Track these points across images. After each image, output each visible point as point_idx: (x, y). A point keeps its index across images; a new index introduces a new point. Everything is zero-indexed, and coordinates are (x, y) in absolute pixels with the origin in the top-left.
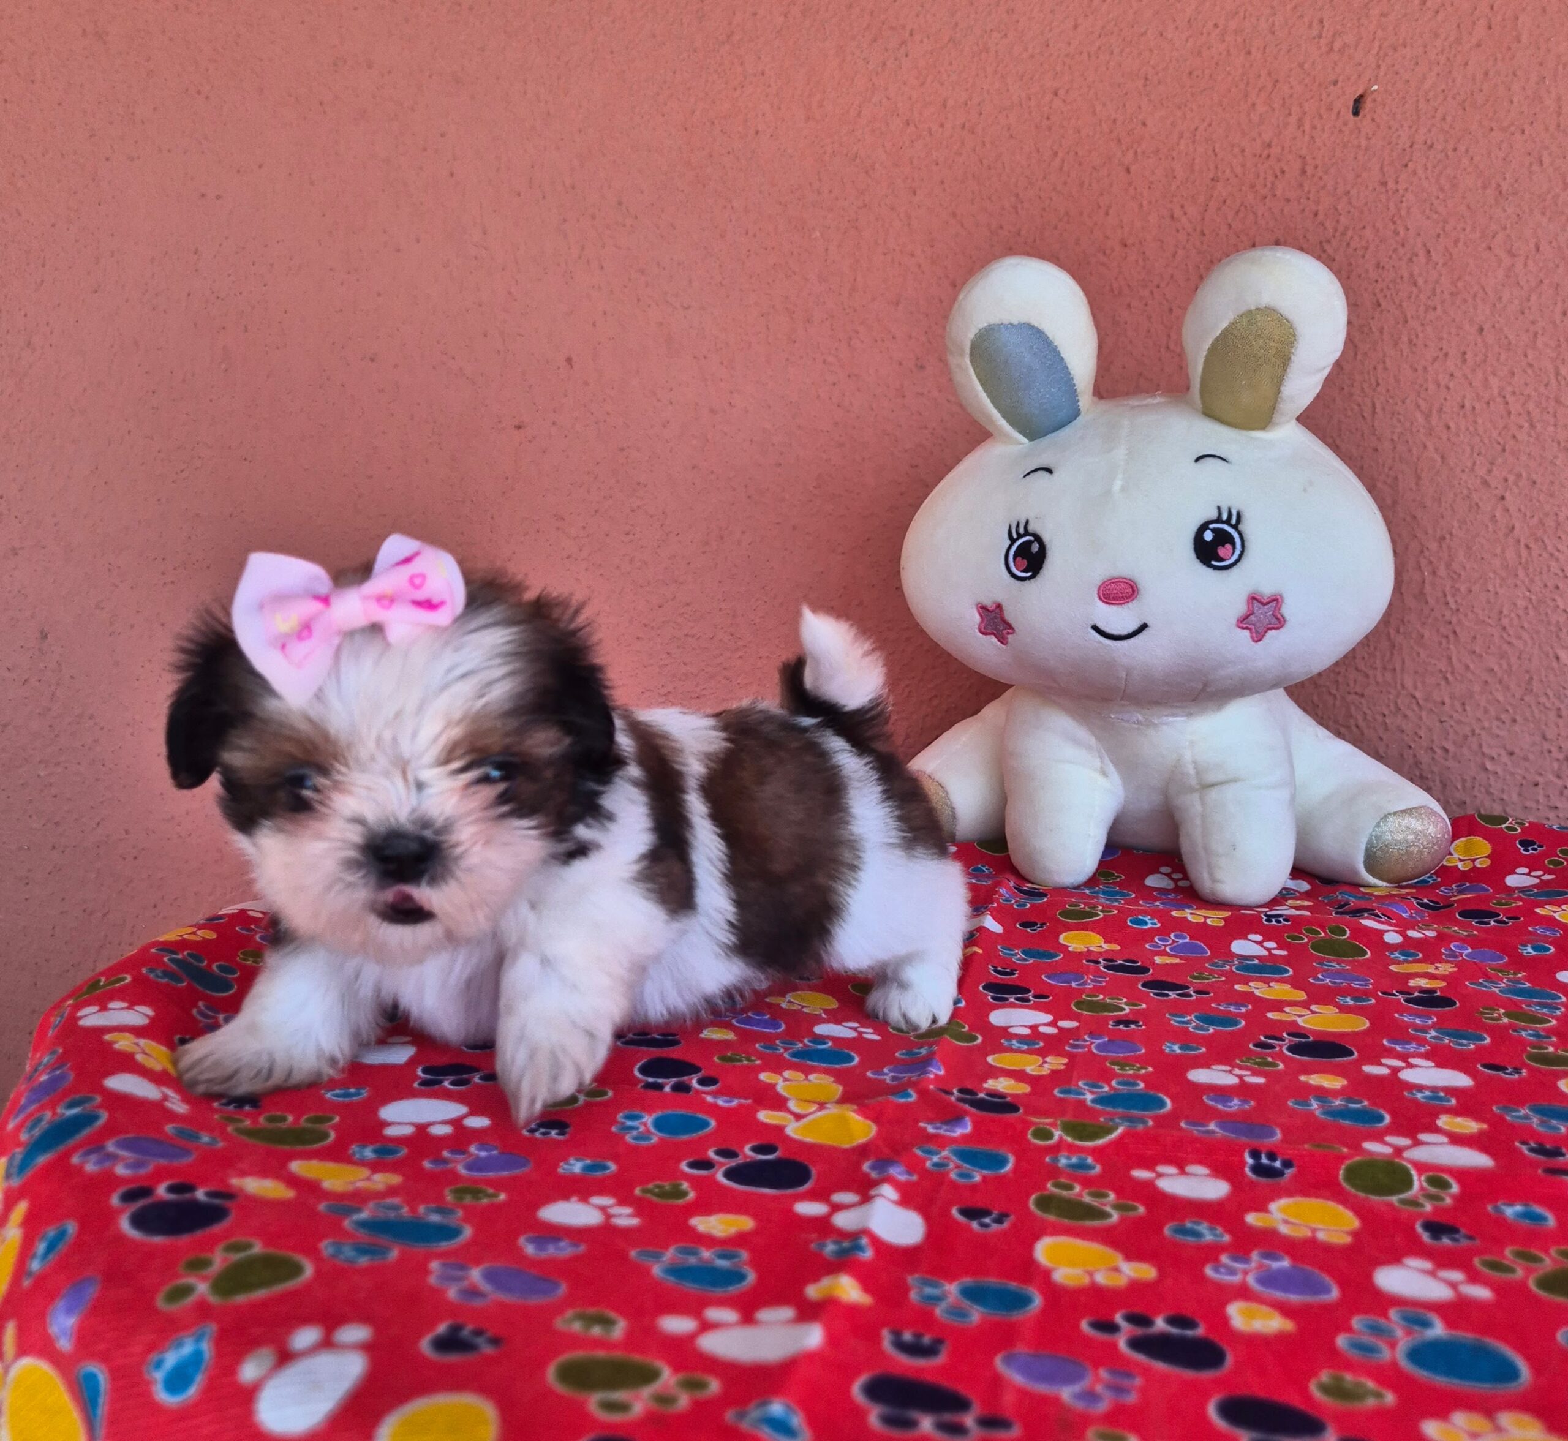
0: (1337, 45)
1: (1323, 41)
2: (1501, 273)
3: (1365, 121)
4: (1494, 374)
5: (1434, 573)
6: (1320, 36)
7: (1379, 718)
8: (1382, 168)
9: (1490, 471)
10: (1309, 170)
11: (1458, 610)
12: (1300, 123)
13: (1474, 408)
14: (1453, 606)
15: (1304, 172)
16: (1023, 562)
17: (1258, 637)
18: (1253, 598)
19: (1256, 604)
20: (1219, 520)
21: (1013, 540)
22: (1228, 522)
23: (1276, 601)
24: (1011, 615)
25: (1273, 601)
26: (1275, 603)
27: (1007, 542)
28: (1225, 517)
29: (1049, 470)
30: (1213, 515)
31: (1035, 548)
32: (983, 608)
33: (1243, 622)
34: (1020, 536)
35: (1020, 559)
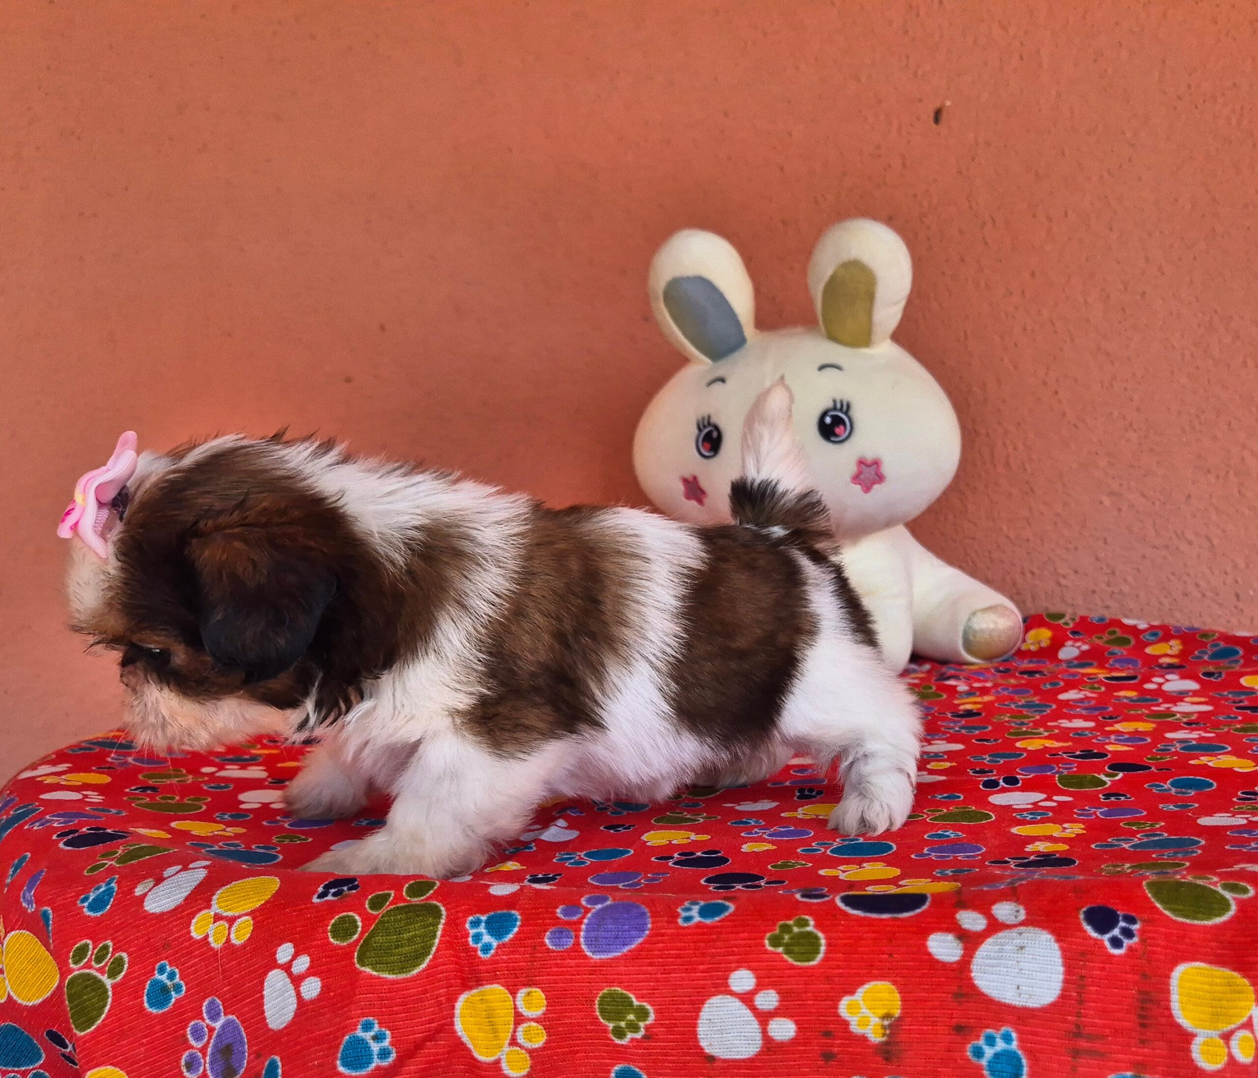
3: (943, 127)
5: (1015, 448)
7: (986, 554)
9: (1047, 374)
11: (1033, 474)
14: (1029, 470)
15: (904, 166)
16: (708, 445)
17: (867, 489)
18: (861, 462)
19: (864, 466)
20: (835, 409)
21: (700, 430)
22: (841, 410)
23: (876, 463)
24: (704, 484)
25: (874, 464)
26: (875, 466)
27: (696, 431)
28: (839, 406)
29: (722, 380)
30: (830, 404)
31: (715, 434)
32: (685, 481)
33: (856, 478)
34: (704, 427)
35: (705, 444)
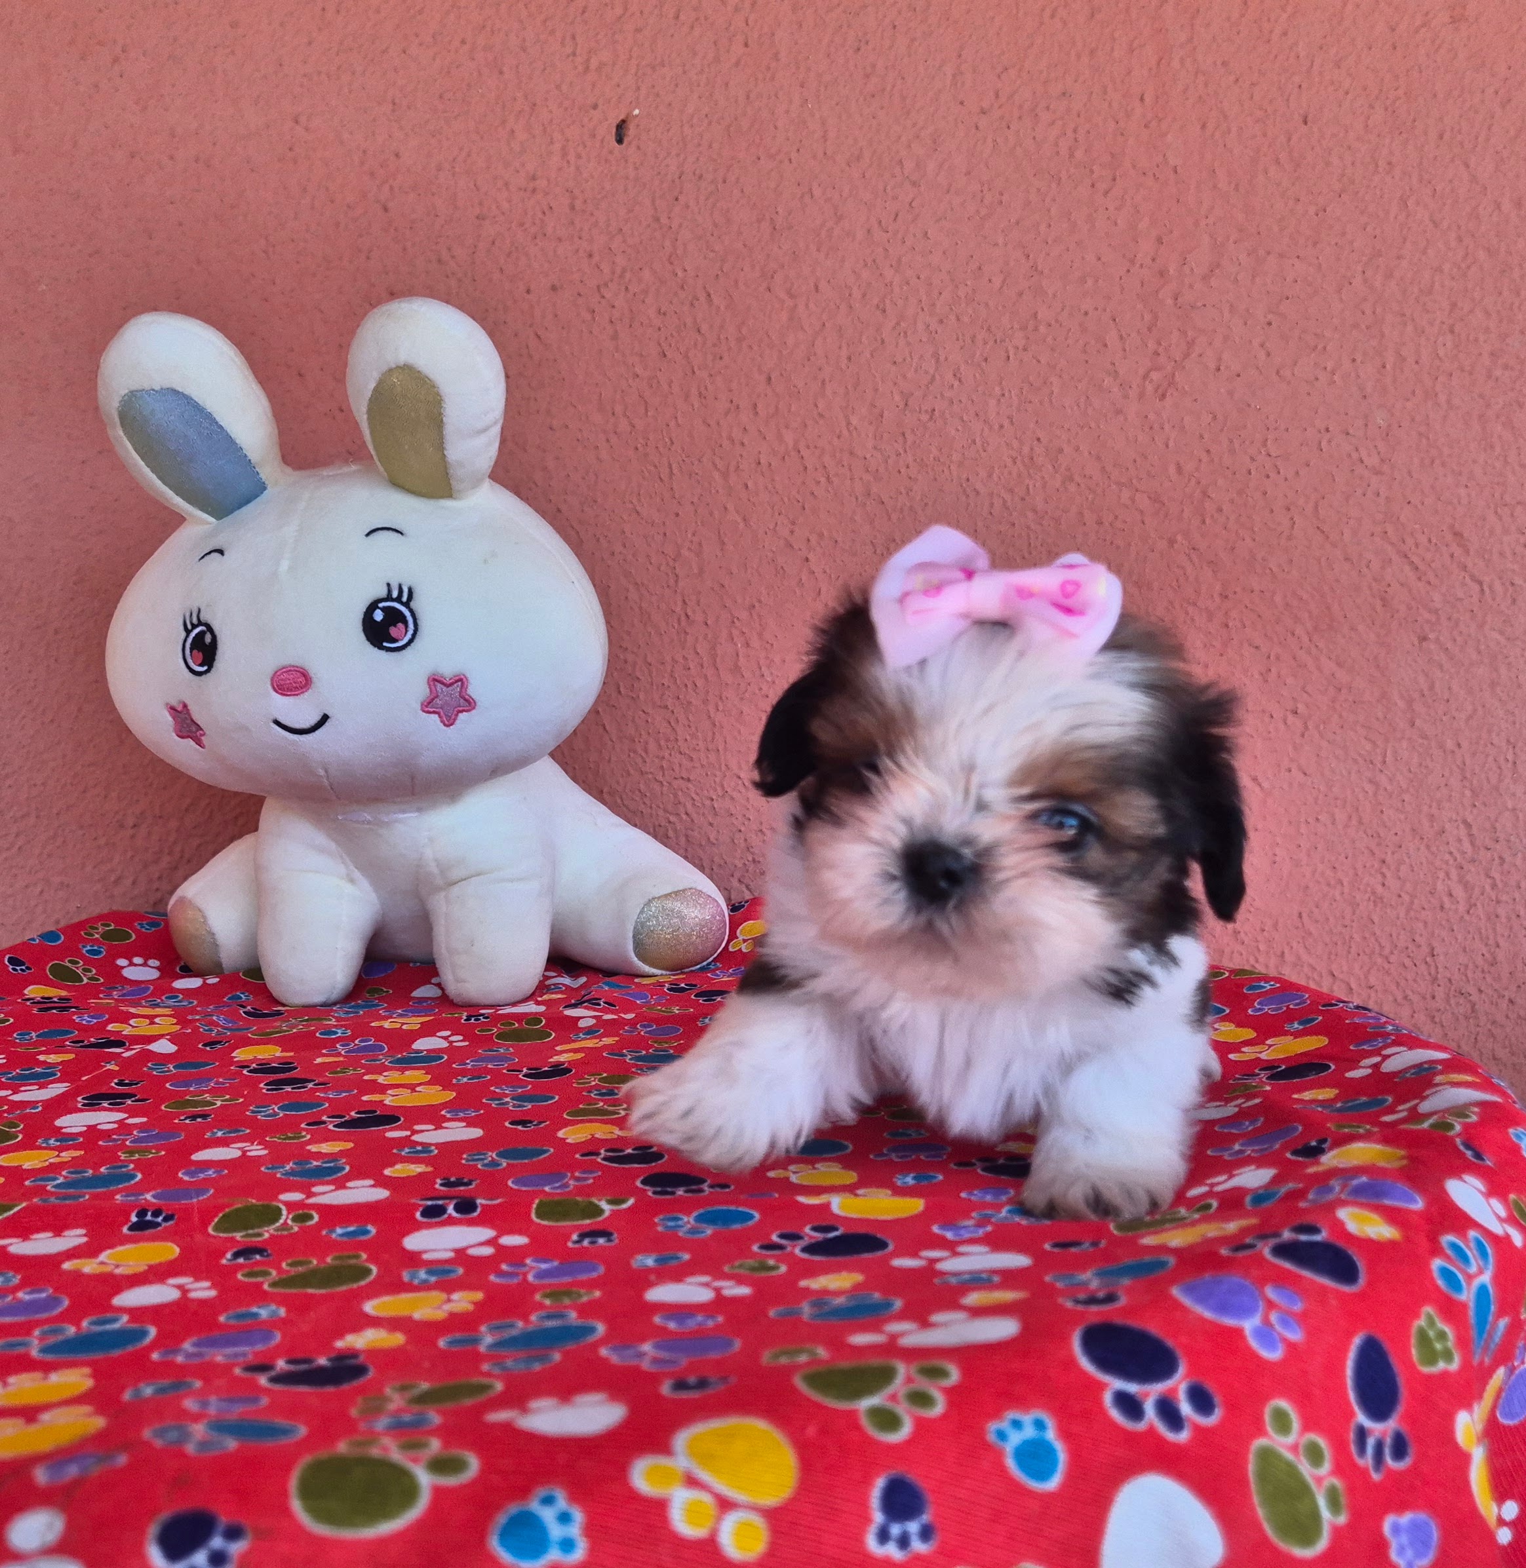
0: (594, 63)
1: (579, 59)
2: (784, 316)
3: (629, 148)
4: (787, 427)
5: (747, 644)
6: (574, 54)
7: (708, 802)
8: (653, 201)
9: (792, 532)
10: (578, 204)
12: (564, 153)
13: (770, 465)
15: (572, 208)
16: (200, 656)
17: (449, 722)
18: (435, 680)
19: (439, 686)
20: (389, 598)
21: (188, 632)
22: (399, 599)
23: (461, 681)
24: (198, 715)
25: (457, 681)
26: (459, 683)
27: (184, 634)
28: (395, 594)
29: (221, 552)
30: (383, 593)
31: (208, 638)
32: (172, 709)
33: (428, 706)
34: (194, 626)
35: (195, 652)
